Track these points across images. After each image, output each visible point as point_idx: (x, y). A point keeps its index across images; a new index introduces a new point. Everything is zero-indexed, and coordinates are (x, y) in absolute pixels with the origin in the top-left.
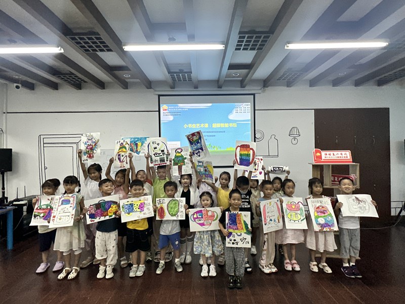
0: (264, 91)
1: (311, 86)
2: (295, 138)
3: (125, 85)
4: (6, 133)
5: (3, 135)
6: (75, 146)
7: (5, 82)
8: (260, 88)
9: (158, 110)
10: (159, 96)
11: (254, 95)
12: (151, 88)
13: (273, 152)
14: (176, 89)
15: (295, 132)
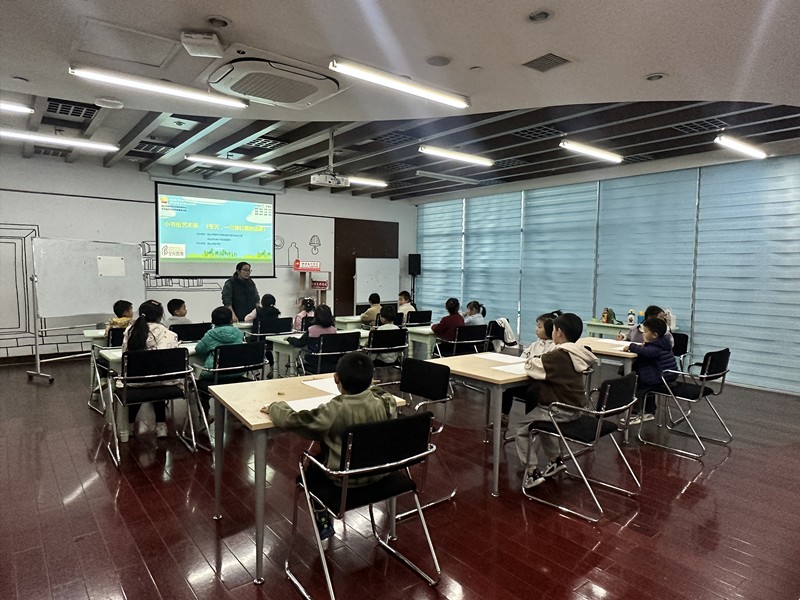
0: (285, 192)
2: (315, 248)
6: (18, 242)
8: (280, 188)
9: (154, 201)
10: (156, 183)
11: (274, 195)
12: (145, 171)
14: (180, 177)
15: (315, 240)
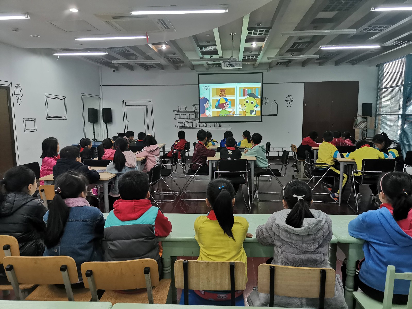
0: (269, 70)
1: (302, 66)
2: (289, 103)
3: (177, 68)
4: (102, 99)
5: (100, 99)
6: (145, 107)
7: (101, 65)
8: (266, 69)
9: (198, 84)
10: (199, 74)
11: (262, 73)
12: (194, 69)
13: (274, 112)
14: (210, 70)
15: (290, 98)
